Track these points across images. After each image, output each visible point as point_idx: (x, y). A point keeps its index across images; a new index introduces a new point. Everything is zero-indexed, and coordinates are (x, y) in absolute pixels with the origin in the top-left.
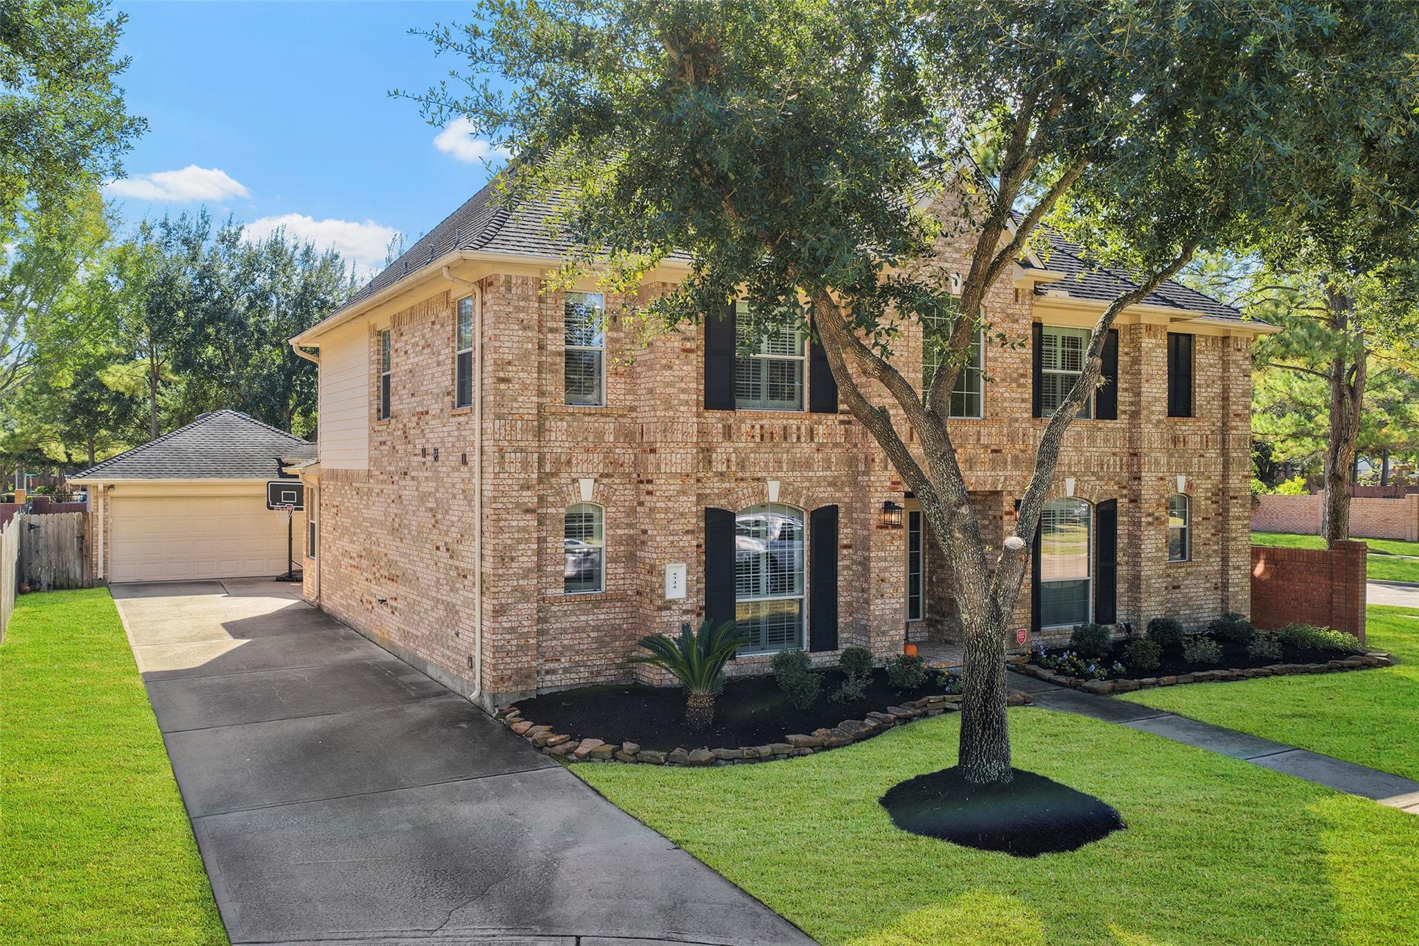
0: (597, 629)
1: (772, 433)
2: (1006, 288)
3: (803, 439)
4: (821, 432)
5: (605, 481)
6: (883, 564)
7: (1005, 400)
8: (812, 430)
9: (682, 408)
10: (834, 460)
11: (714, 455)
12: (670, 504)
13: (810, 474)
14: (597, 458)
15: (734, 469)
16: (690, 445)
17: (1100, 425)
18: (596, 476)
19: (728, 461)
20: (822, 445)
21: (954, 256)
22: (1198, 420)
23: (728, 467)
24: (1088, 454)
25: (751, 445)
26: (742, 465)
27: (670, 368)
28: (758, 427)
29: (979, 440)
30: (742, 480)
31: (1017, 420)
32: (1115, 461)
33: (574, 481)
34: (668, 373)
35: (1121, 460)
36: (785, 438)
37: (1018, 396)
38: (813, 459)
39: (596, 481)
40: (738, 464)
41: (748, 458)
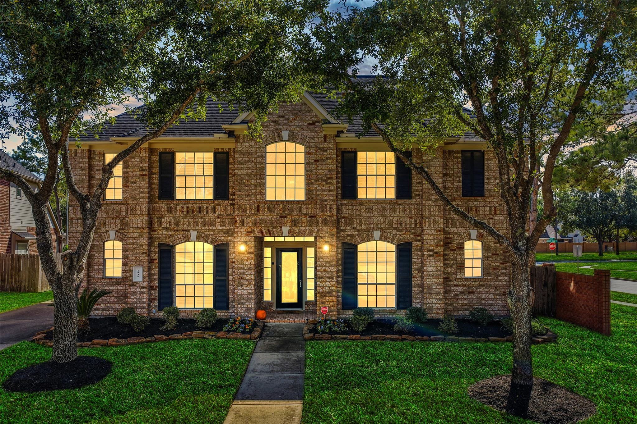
0: (117, 293)
1: (193, 210)
2: (318, 135)
3: (210, 212)
4: (220, 209)
5: (121, 231)
6: (242, 271)
7: (318, 191)
8: (214, 208)
9: (141, 200)
10: (227, 222)
11: (163, 220)
12: (135, 241)
13: (214, 228)
14: (117, 222)
15: (173, 226)
16: (144, 216)
17: (400, 203)
18: (117, 229)
19: (170, 222)
20: (221, 215)
21: (285, 122)
22: (488, 198)
23: (170, 225)
24: (391, 218)
25: (182, 215)
26: (177, 224)
27: (135, 183)
28: (185, 207)
29: (300, 211)
30: (177, 231)
31: (326, 201)
32: (411, 222)
33: (107, 231)
34: (134, 185)
35: (416, 221)
36: (200, 212)
37: (327, 188)
38: (215, 221)
39: (117, 231)
40: (175, 224)
41: (181, 221)
